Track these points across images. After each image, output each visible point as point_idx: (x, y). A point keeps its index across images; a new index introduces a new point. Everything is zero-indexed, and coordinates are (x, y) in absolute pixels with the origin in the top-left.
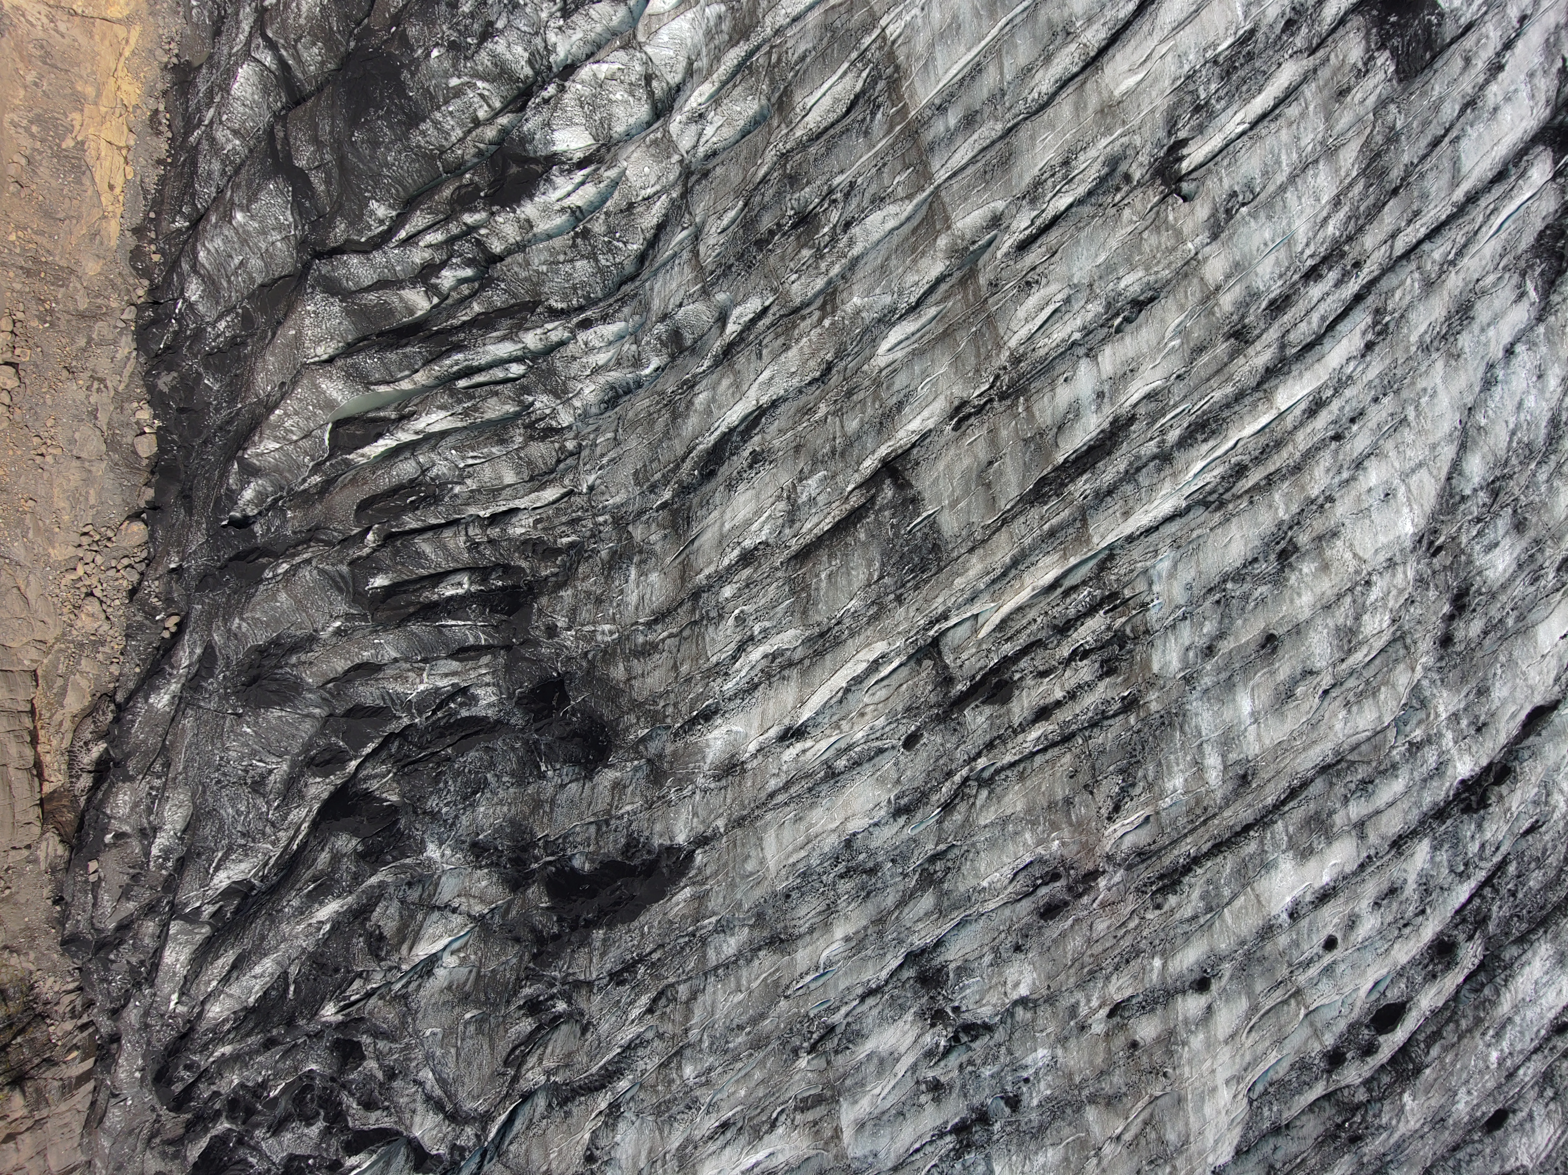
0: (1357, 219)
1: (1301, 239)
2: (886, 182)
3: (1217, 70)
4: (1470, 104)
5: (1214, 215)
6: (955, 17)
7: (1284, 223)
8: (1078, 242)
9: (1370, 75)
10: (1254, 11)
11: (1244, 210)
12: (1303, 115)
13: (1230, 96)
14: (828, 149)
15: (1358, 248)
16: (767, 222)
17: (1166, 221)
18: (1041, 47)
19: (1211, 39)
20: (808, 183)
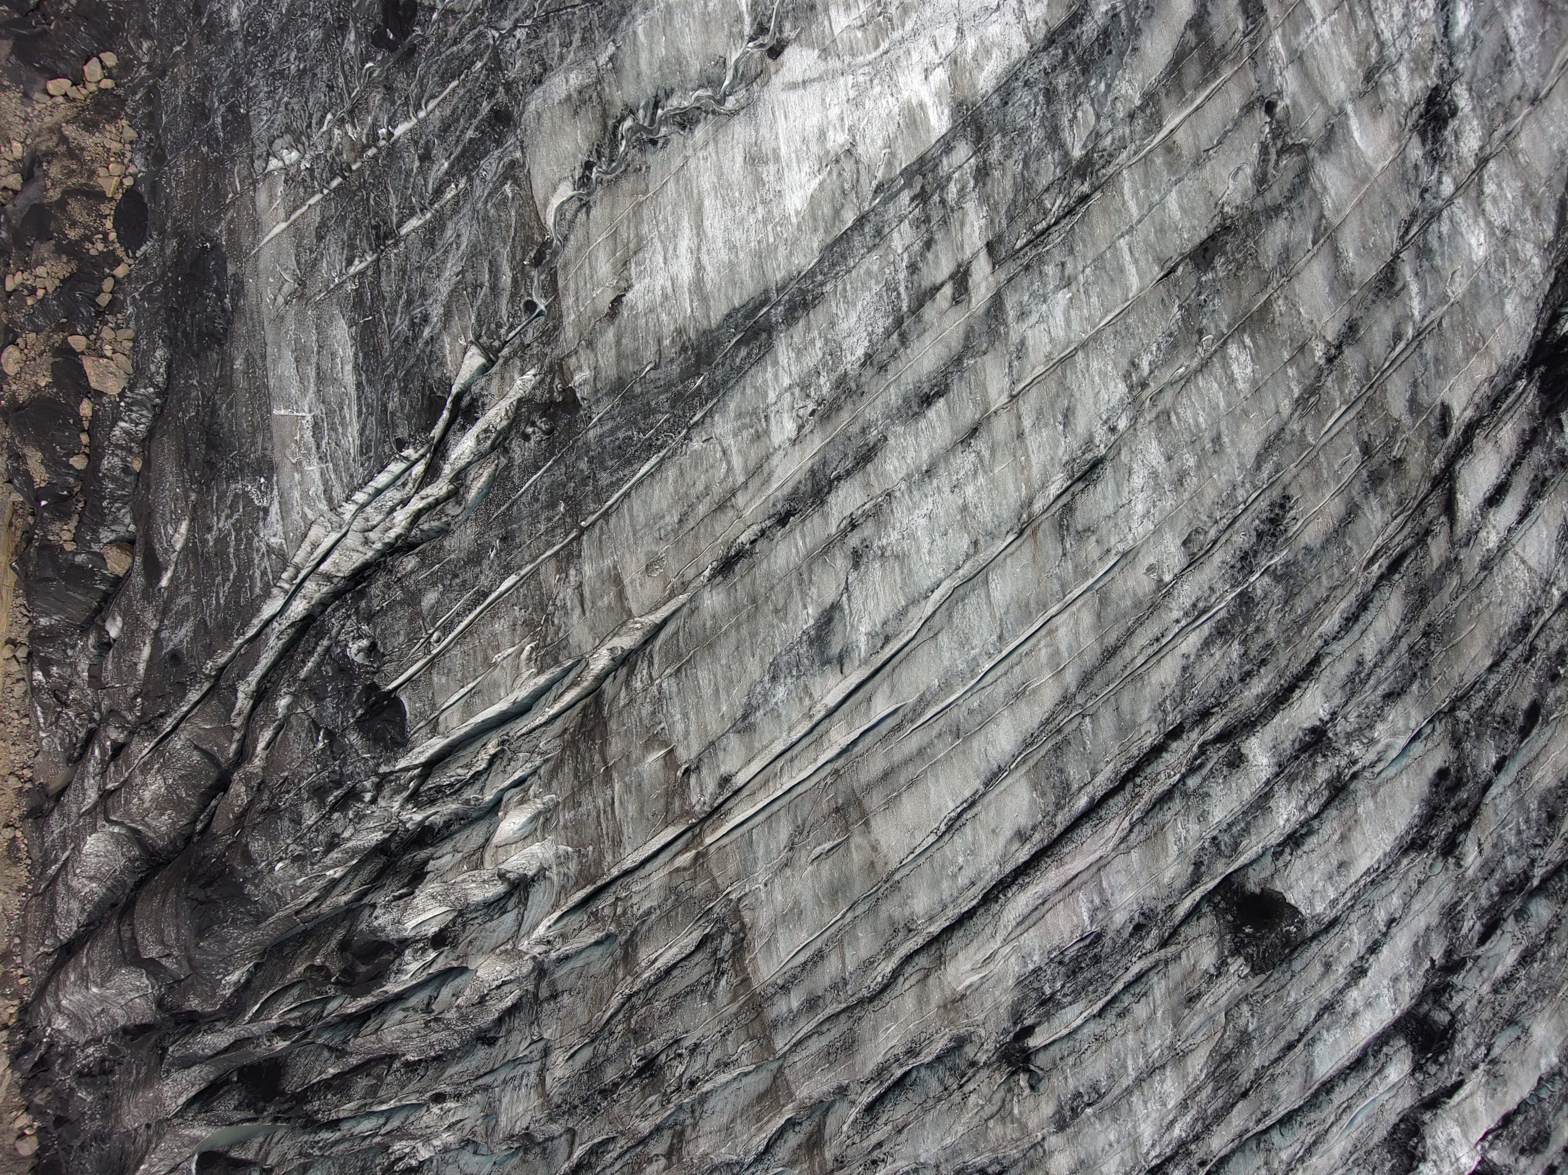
0: (1204, 1119)
1: (1147, 1141)
2: (730, 1050)
3: (1063, 970)
4: (1328, 1008)
5: (1059, 1110)
6: (797, 903)
7: (1130, 1125)
8: (924, 1125)
9: (1222, 979)
10: (1100, 915)
11: (1089, 1111)
12: (1151, 1018)
13: (1077, 995)
14: (673, 1009)
15: (1205, 1149)
16: (611, 1074)
17: (1011, 1112)
18: (882, 941)
19: (1056, 942)
20: (653, 1038)
